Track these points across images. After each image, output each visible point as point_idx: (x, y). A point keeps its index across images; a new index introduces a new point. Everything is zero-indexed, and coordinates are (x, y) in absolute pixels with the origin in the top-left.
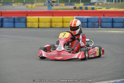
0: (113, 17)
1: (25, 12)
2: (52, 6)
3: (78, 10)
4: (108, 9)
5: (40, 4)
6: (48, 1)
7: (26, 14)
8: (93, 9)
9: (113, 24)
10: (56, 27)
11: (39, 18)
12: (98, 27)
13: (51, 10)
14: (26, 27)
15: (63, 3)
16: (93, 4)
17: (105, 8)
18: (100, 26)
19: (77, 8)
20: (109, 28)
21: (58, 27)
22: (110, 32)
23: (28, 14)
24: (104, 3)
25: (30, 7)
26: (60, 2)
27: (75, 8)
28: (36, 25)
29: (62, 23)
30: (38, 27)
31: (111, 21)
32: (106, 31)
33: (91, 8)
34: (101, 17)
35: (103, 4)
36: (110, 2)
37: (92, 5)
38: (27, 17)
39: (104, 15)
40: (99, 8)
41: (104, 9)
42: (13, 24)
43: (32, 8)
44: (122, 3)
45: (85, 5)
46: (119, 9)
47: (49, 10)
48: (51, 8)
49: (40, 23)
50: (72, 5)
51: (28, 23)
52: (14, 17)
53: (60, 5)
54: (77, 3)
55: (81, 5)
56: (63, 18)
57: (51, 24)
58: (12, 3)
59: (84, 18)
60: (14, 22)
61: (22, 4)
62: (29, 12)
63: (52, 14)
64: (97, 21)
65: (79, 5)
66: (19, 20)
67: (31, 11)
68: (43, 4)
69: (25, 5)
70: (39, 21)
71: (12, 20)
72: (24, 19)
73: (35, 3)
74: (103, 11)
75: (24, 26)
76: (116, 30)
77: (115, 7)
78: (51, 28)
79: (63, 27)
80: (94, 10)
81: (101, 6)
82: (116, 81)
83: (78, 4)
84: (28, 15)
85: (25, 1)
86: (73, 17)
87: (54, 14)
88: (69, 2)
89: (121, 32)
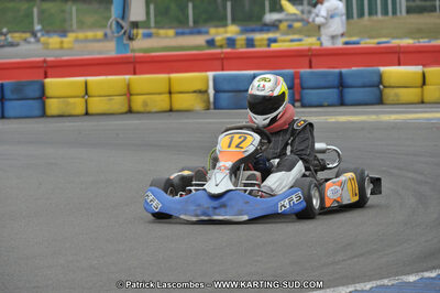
0: (344, 70)
1: (38, 62)
2: (131, 38)
3: (219, 51)
5: (90, 34)
6: (118, 23)
7: (42, 72)
8: (272, 42)
9: (342, 93)
10: (148, 109)
11: (86, 83)
13: (129, 54)
14: (44, 114)
15: (171, 28)
16: (274, 26)
18: (297, 101)
19: (218, 44)
20: (329, 106)
21: (153, 110)
22: (332, 119)
23: (49, 71)
25: (58, 46)
26: (159, 25)
27: (211, 43)
28: (78, 106)
29: (166, 97)
30: (84, 112)
31: (336, 83)
32: (321, 119)
33: (266, 42)
34: (302, 71)
37: (268, 31)
38: (47, 80)
39: (310, 61)
40: (292, 41)
43: (62, 48)
44: (374, 18)
45: (244, 31)
47: (119, 55)
48: (126, 46)
49: (91, 100)
50: (199, 33)
51: (48, 102)
53: (158, 35)
54: (217, 27)
55: (232, 30)
56: (170, 80)
57: (129, 101)
59: (244, 76)
60: (2, 99)
61: (28, 35)
62: (51, 62)
63: (131, 66)
65: (226, 32)
66: (20, 92)
67: (58, 59)
68: (100, 34)
70: (86, 93)
72: (37, 87)
73: (73, 31)
74: (309, 50)
75: (37, 112)
76: (356, 114)
78: (129, 115)
79: (171, 110)
81: (299, 31)
82: (359, 287)
83: (221, 30)
84: (49, 74)
86: (203, 74)
87: (137, 66)
88: (191, 23)
89: (373, 118)
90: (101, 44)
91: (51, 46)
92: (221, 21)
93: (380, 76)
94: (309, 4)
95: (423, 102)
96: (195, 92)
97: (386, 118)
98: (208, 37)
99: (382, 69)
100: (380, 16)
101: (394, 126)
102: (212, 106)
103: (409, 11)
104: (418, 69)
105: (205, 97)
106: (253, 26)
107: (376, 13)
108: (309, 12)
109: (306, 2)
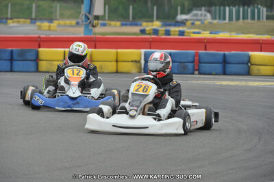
0: (226, 53)
1: (35, 38)
2: (94, 26)
3: (149, 36)
4: (215, 34)
5: (68, 22)
6: (86, 15)
7: (37, 44)
8: (182, 33)
9: (225, 67)
10: (103, 71)
11: (65, 52)
12: (193, 74)
13: (92, 36)
14: (37, 70)
15: (118, 21)
16: (183, 23)
17: (208, 32)
18: (196, 70)
19: (147, 32)
20: (216, 75)
21: (106, 71)
22: (218, 83)
23: (42, 44)
24: (206, 22)
25: (47, 28)
26: (111, 19)
27: (143, 32)
29: (114, 64)
31: (221, 59)
32: (211, 82)
33: (177, 33)
34: (200, 51)
35: (203, 23)
36: (220, 19)
37: (179, 26)
38: (40, 49)
39: (206, 46)
40: (194, 33)
41: (206, 35)
42: (8, 63)
43: (49, 30)
44: (246, 21)
45: (163, 26)
46: (238, 34)
47: (86, 36)
48: (91, 31)
50: (136, 25)
51: (40, 63)
52: (10, 49)
53: (110, 25)
54: (147, 22)
55: (157, 24)
56: (117, 52)
58: (7, 19)
60: (12, 60)
61: (29, 21)
62: (43, 38)
63: (94, 43)
64: (191, 59)
65: (152, 25)
66: (23, 56)
67: (48, 36)
68: (74, 22)
69: (35, 23)
71: (7, 56)
72: (33, 53)
73: (56, 19)
74: (205, 39)
75: (33, 69)
76: (232, 80)
77: (231, 31)
79: (117, 72)
80: (183, 35)
81: (198, 27)
83: (150, 24)
84: (41, 46)
85: (36, 16)
86: (139, 50)
87: (97, 43)
88: (131, 19)
89: (243, 83)
90: (75, 29)
91: (43, 28)
92: (150, 18)
93: (249, 57)
94: (205, 10)
96: (132, 61)
97: (251, 84)
98: (142, 28)
99: (251, 53)
100: (249, 20)
101: (257, 89)
102: (143, 71)
103: (268, 18)
105: (139, 65)
106: (170, 22)
107: (247, 18)
108: (205, 15)
109: (203, 8)
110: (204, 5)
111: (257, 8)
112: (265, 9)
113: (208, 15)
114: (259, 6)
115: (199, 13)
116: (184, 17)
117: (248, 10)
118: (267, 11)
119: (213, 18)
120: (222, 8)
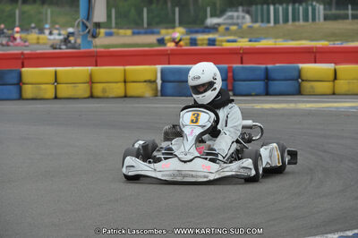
0: (269, 66)
1: (17, 54)
2: (94, 36)
4: (255, 41)
6: (83, 23)
7: (20, 62)
8: (212, 42)
9: (267, 85)
10: (106, 95)
11: (56, 72)
13: (92, 49)
14: (20, 97)
15: (128, 28)
16: (214, 28)
17: (247, 40)
18: (231, 90)
19: (166, 42)
20: (256, 95)
21: (111, 96)
22: (258, 106)
23: (26, 62)
24: (244, 26)
25: (35, 41)
26: (119, 26)
27: (161, 42)
28: (49, 91)
29: (122, 85)
30: (53, 96)
31: (263, 76)
32: (249, 106)
33: (206, 42)
34: (235, 66)
35: (240, 28)
36: (262, 21)
37: (209, 32)
38: (23, 69)
39: (242, 58)
40: (228, 41)
41: (244, 43)
43: (38, 43)
44: (297, 23)
45: (187, 33)
46: (286, 40)
47: (84, 50)
48: (90, 43)
49: (60, 87)
50: (152, 33)
51: (25, 87)
53: (118, 34)
54: (167, 28)
55: (180, 31)
56: (125, 70)
57: (91, 88)
59: (186, 69)
62: (28, 54)
67: (33, 52)
70: (56, 81)
72: (15, 75)
74: (240, 49)
75: (15, 95)
76: (278, 102)
77: (276, 37)
78: (91, 100)
79: (125, 96)
80: (214, 45)
81: (234, 33)
83: (170, 31)
84: (25, 64)
86: (153, 67)
87: (99, 59)
88: (145, 25)
89: (292, 106)
91: (29, 41)
92: (171, 23)
93: (299, 71)
94: (243, 11)
95: (334, 94)
96: (145, 81)
97: (302, 106)
98: (159, 37)
99: (301, 66)
100: (301, 22)
101: (309, 113)
102: (159, 94)
103: (326, 18)
104: (331, 66)
105: (154, 86)
106: (197, 28)
107: (299, 20)
108: (244, 18)
109: (240, 9)
110: (241, 4)
111: (312, 5)
112: (322, 7)
113: (248, 17)
114: (314, 3)
115: (235, 14)
116: (215, 21)
117: (299, 9)
118: (325, 9)
119: (255, 20)
120: (265, 7)
